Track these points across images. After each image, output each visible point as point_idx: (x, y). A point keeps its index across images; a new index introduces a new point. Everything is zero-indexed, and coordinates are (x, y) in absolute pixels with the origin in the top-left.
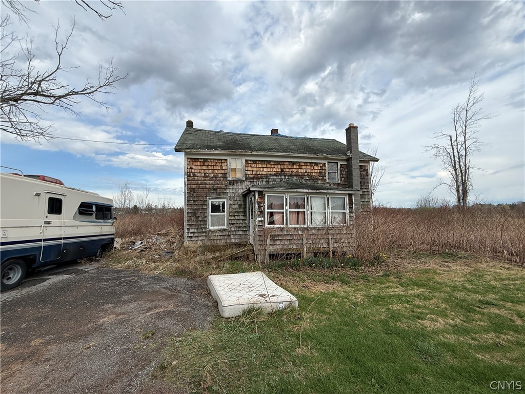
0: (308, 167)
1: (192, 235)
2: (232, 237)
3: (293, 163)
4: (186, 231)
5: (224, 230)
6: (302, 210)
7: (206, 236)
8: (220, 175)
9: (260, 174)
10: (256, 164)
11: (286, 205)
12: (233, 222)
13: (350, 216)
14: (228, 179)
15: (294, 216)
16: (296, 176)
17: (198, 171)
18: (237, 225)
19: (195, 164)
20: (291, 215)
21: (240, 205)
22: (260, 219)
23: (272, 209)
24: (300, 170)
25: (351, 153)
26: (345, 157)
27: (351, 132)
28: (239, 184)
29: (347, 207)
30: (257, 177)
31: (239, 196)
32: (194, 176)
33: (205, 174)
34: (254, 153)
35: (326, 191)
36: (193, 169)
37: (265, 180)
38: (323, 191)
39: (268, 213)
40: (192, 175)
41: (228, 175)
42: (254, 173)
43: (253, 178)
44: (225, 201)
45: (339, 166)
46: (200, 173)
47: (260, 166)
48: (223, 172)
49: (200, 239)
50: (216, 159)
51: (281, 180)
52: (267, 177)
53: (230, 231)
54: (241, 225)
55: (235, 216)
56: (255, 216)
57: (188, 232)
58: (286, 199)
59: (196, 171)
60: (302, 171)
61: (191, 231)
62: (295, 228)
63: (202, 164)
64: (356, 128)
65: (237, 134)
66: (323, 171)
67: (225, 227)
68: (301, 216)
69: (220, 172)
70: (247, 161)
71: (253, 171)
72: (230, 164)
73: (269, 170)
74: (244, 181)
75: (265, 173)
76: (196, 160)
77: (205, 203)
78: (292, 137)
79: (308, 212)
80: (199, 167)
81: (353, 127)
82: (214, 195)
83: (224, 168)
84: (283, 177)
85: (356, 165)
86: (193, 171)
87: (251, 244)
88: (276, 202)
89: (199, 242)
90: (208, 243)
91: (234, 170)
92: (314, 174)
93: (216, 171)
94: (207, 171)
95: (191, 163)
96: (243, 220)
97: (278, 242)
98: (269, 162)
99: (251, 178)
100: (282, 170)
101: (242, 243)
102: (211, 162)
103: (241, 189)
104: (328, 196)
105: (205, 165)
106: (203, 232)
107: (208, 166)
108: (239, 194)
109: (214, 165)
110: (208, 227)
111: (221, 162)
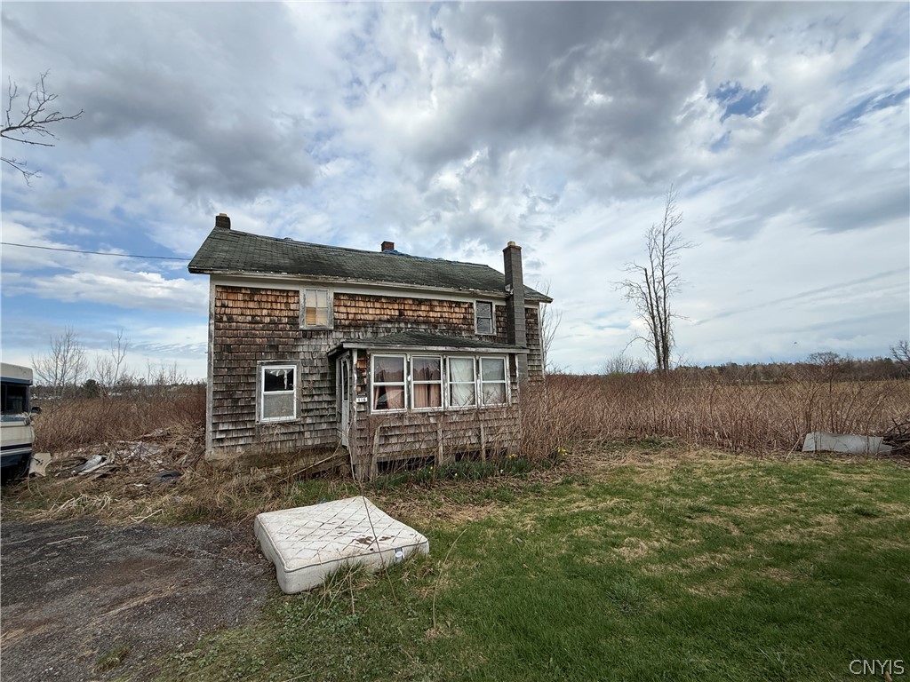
0: (445, 309)
1: (223, 436)
2: (307, 435)
3: (420, 302)
4: (210, 428)
5: (292, 423)
6: (436, 382)
7: (253, 437)
8: (286, 320)
9: (361, 320)
10: (355, 301)
11: (408, 374)
12: (310, 406)
13: (512, 390)
14: (301, 327)
15: (423, 392)
16: (424, 323)
17: (239, 311)
18: (317, 413)
19: (232, 297)
20: (417, 391)
21: (324, 375)
22: (361, 400)
23: (383, 381)
24: (431, 314)
25: (511, 287)
26: (502, 294)
27: (511, 253)
28: (322, 336)
29: (507, 374)
30: (357, 325)
31: (321, 359)
32: (230, 320)
33: (253, 316)
34: (351, 281)
35: (474, 350)
36: (228, 307)
37: (370, 330)
38: (469, 349)
39: (375, 388)
40: (225, 319)
41: (300, 320)
42: (351, 316)
43: (349, 326)
44: (295, 368)
45: (494, 309)
46: (242, 315)
47: (362, 304)
48: (291, 314)
49: (242, 442)
50: (276, 290)
51: (399, 329)
52: (374, 324)
53: (303, 425)
54: (325, 413)
55: (313, 396)
56: (351, 395)
57: (215, 432)
58: (409, 363)
59: (235, 311)
60: (435, 315)
61: (221, 428)
62: (424, 414)
63: (247, 298)
64: (519, 249)
65: (320, 246)
66: (469, 316)
67: (293, 418)
68: (433, 392)
69: (285, 313)
70: (337, 295)
71: (348, 313)
72: (305, 299)
73: (378, 312)
74: (331, 331)
75: (371, 318)
76: (236, 290)
77: (252, 373)
78: (417, 258)
79: (445, 384)
80: (242, 305)
81: (514, 247)
82: (271, 358)
83: (293, 307)
84: (402, 325)
85: (519, 306)
86: (228, 311)
87: (345, 447)
88: (389, 369)
89: (239, 449)
90: (258, 450)
91: (312, 311)
92: (455, 321)
93: (277, 313)
94: (258, 312)
95: (224, 296)
96: (329, 402)
97: (393, 440)
98: (378, 298)
99: (345, 326)
100: (401, 314)
101: (327, 446)
102: (267, 295)
103: (326, 346)
104: (477, 358)
105: (254, 301)
106: (247, 429)
107: (259, 302)
108: (321, 355)
109: (273, 300)
110: (257, 420)
111: (287, 296)
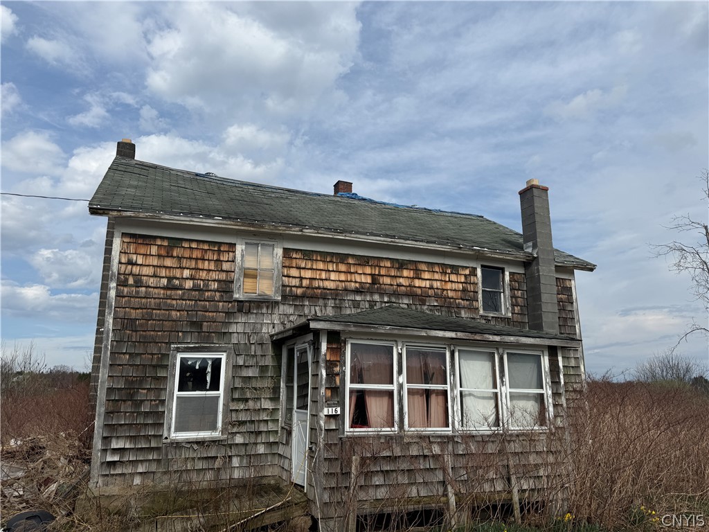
0: (437, 276)
1: (116, 458)
2: (236, 462)
3: (402, 265)
4: (98, 443)
5: (214, 442)
6: (440, 387)
7: (158, 461)
8: (215, 286)
9: (319, 288)
10: (312, 260)
11: (400, 372)
12: (242, 417)
13: (555, 406)
14: (236, 296)
16: (407, 295)
17: (150, 271)
18: (252, 428)
19: (142, 250)
20: (411, 399)
21: (263, 369)
22: (331, 411)
23: (362, 382)
26: (520, 256)
29: (546, 379)
30: (314, 295)
31: (261, 344)
32: (138, 283)
33: (170, 279)
34: (308, 232)
35: (497, 338)
36: (136, 264)
37: (331, 303)
38: (491, 338)
40: (131, 281)
41: (235, 286)
42: (305, 283)
43: (303, 297)
44: (223, 357)
45: (507, 278)
46: (155, 276)
47: (321, 266)
48: (223, 276)
49: (140, 470)
50: (204, 242)
52: (337, 295)
53: (230, 446)
54: (263, 428)
55: (247, 400)
57: (104, 451)
58: (400, 355)
59: (146, 271)
61: (115, 445)
63: (163, 252)
66: (470, 288)
67: (216, 434)
68: (435, 402)
69: (214, 275)
70: (287, 252)
71: (301, 278)
72: (242, 256)
74: (277, 303)
75: (332, 285)
76: (148, 240)
77: (163, 363)
79: (453, 394)
80: (155, 262)
81: (537, 187)
82: (191, 341)
83: (226, 266)
84: (376, 297)
86: (136, 270)
89: (137, 480)
90: (164, 483)
91: (250, 274)
92: (450, 294)
93: (203, 275)
94: (178, 273)
95: (132, 248)
96: (268, 411)
98: (342, 258)
99: (296, 297)
100: (375, 281)
102: (190, 248)
103: (271, 324)
104: (501, 351)
105: (172, 256)
106: (151, 449)
107: (179, 258)
108: (262, 338)
109: (199, 256)
110: (165, 434)
111: (219, 251)
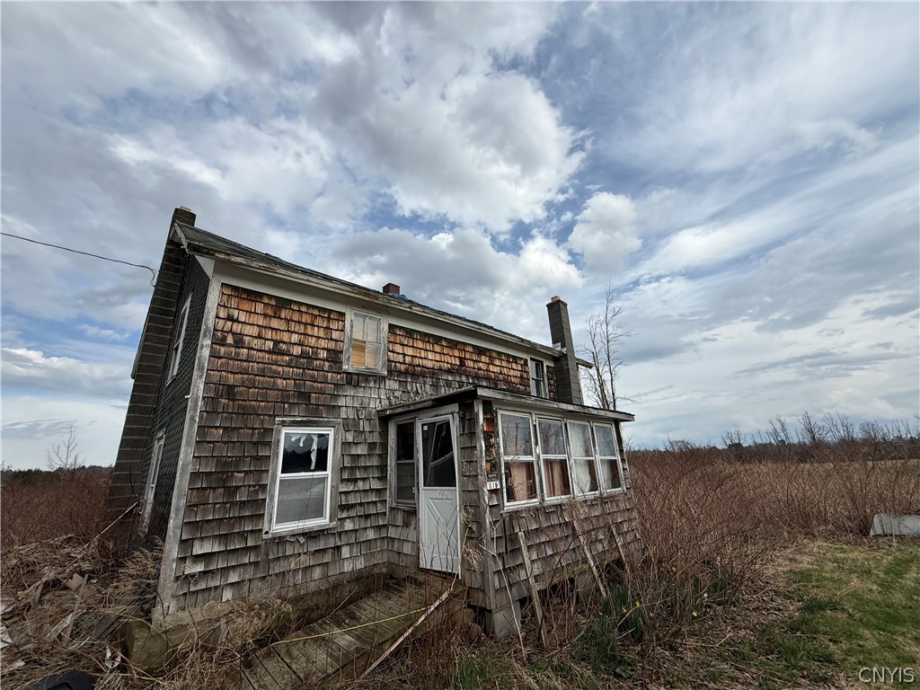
0: (504, 364)
1: (199, 568)
3: (480, 351)
5: (322, 532)
6: (561, 457)
7: (256, 564)
8: (323, 354)
9: (419, 366)
10: (413, 339)
11: (536, 444)
13: (623, 470)
14: (345, 367)
15: (546, 473)
16: (485, 378)
17: (255, 331)
18: (361, 511)
21: (372, 446)
22: (493, 485)
25: (564, 346)
26: (557, 353)
28: (372, 384)
29: (617, 448)
30: (413, 373)
31: (370, 420)
32: (239, 343)
33: (276, 342)
36: (237, 321)
37: (429, 381)
39: (504, 465)
40: (230, 340)
41: (344, 357)
42: (408, 359)
43: (406, 373)
44: (330, 432)
45: (545, 370)
46: (259, 337)
47: (420, 344)
48: (332, 345)
50: (314, 307)
51: (460, 384)
52: (434, 374)
53: (340, 534)
54: (371, 510)
57: (183, 559)
58: (535, 426)
59: (248, 330)
60: (495, 370)
63: (270, 312)
64: (565, 304)
66: (525, 375)
67: (323, 521)
69: (323, 343)
70: (392, 328)
71: (404, 355)
73: (438, 357)
74: (383, 378)
75: (430, 364)
76: (254, 296)
77: (264, 440)
79: (571, 462)
80: (261, 321)
81: (562, 302)
82: (297, 414)
83: (335, 335)
84: (464, 378)
85: (573, 369)
86: (237, 328)
91: (360, 346)
93: (312, 341)
94: (285, 337)
95: (234, 302)
98: (438, 340)
99: (400, 373)
100: (462, 363)
102: (299, 311)
103: (376, 399)
104: (591, 423)
105: (280, 318)
106: (247, 549)
107: (288, 321)
108: (370, 412)
109: (309, 321)
110: (266, 528)
111: (329, 319)
